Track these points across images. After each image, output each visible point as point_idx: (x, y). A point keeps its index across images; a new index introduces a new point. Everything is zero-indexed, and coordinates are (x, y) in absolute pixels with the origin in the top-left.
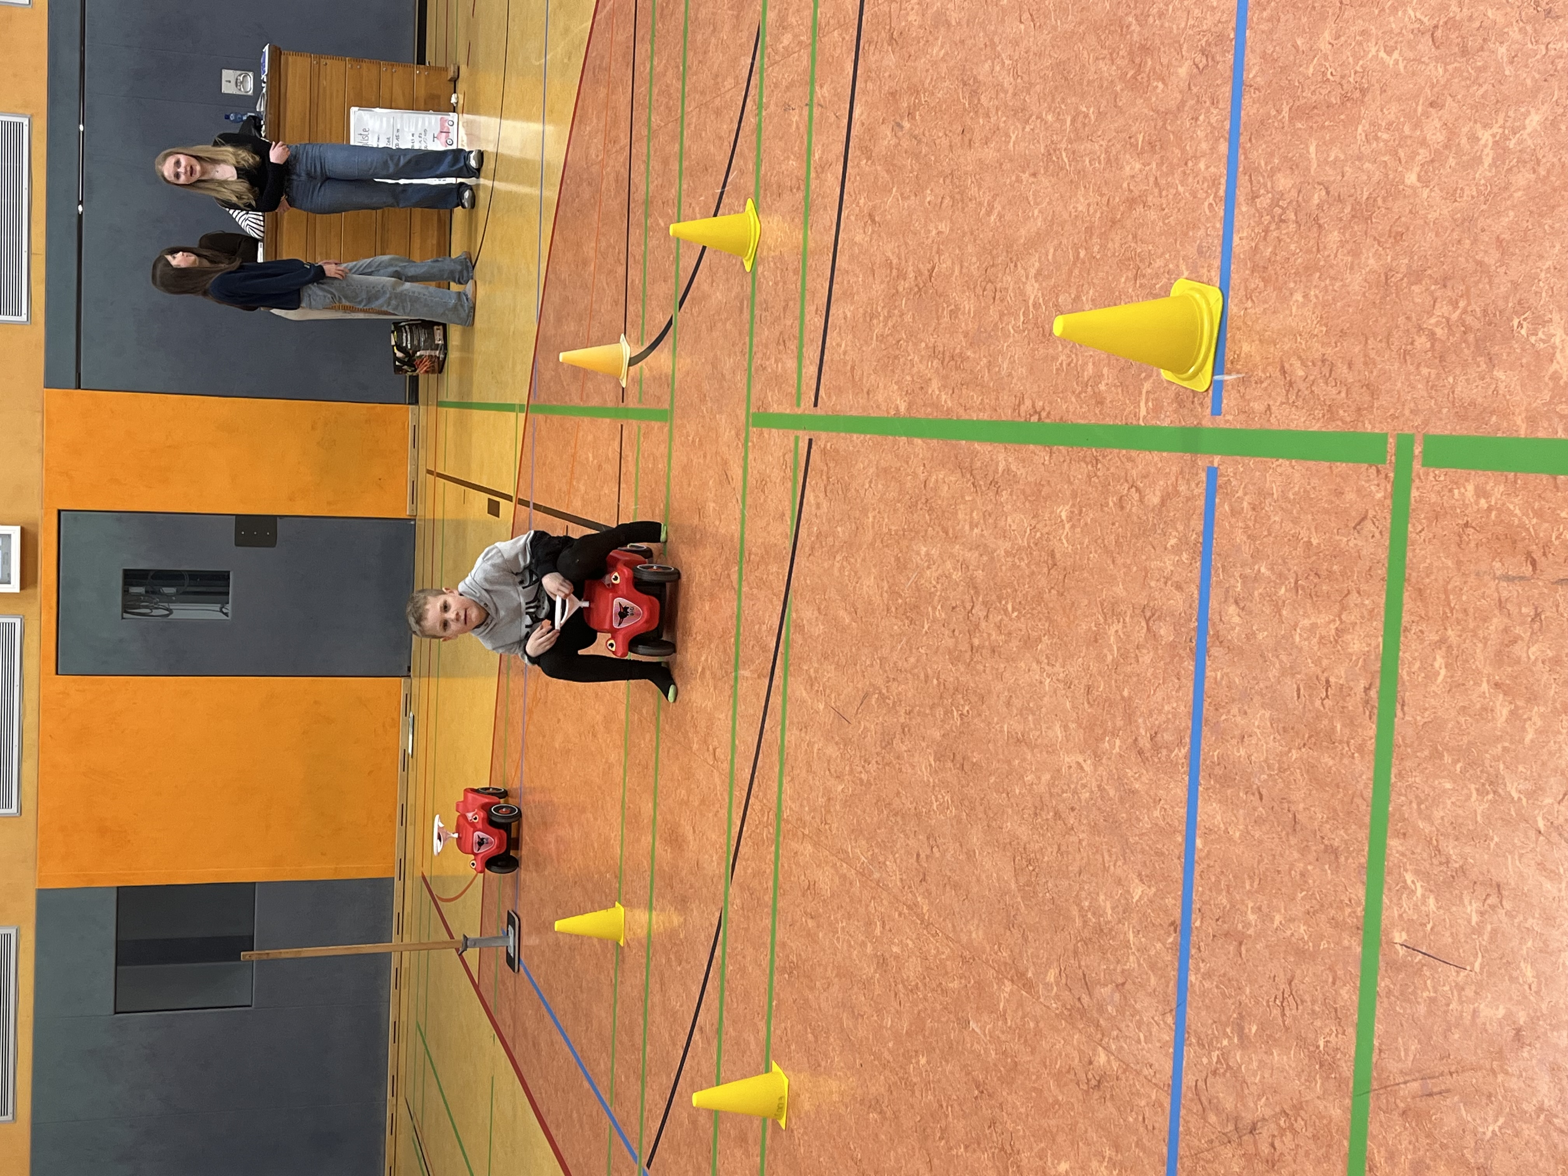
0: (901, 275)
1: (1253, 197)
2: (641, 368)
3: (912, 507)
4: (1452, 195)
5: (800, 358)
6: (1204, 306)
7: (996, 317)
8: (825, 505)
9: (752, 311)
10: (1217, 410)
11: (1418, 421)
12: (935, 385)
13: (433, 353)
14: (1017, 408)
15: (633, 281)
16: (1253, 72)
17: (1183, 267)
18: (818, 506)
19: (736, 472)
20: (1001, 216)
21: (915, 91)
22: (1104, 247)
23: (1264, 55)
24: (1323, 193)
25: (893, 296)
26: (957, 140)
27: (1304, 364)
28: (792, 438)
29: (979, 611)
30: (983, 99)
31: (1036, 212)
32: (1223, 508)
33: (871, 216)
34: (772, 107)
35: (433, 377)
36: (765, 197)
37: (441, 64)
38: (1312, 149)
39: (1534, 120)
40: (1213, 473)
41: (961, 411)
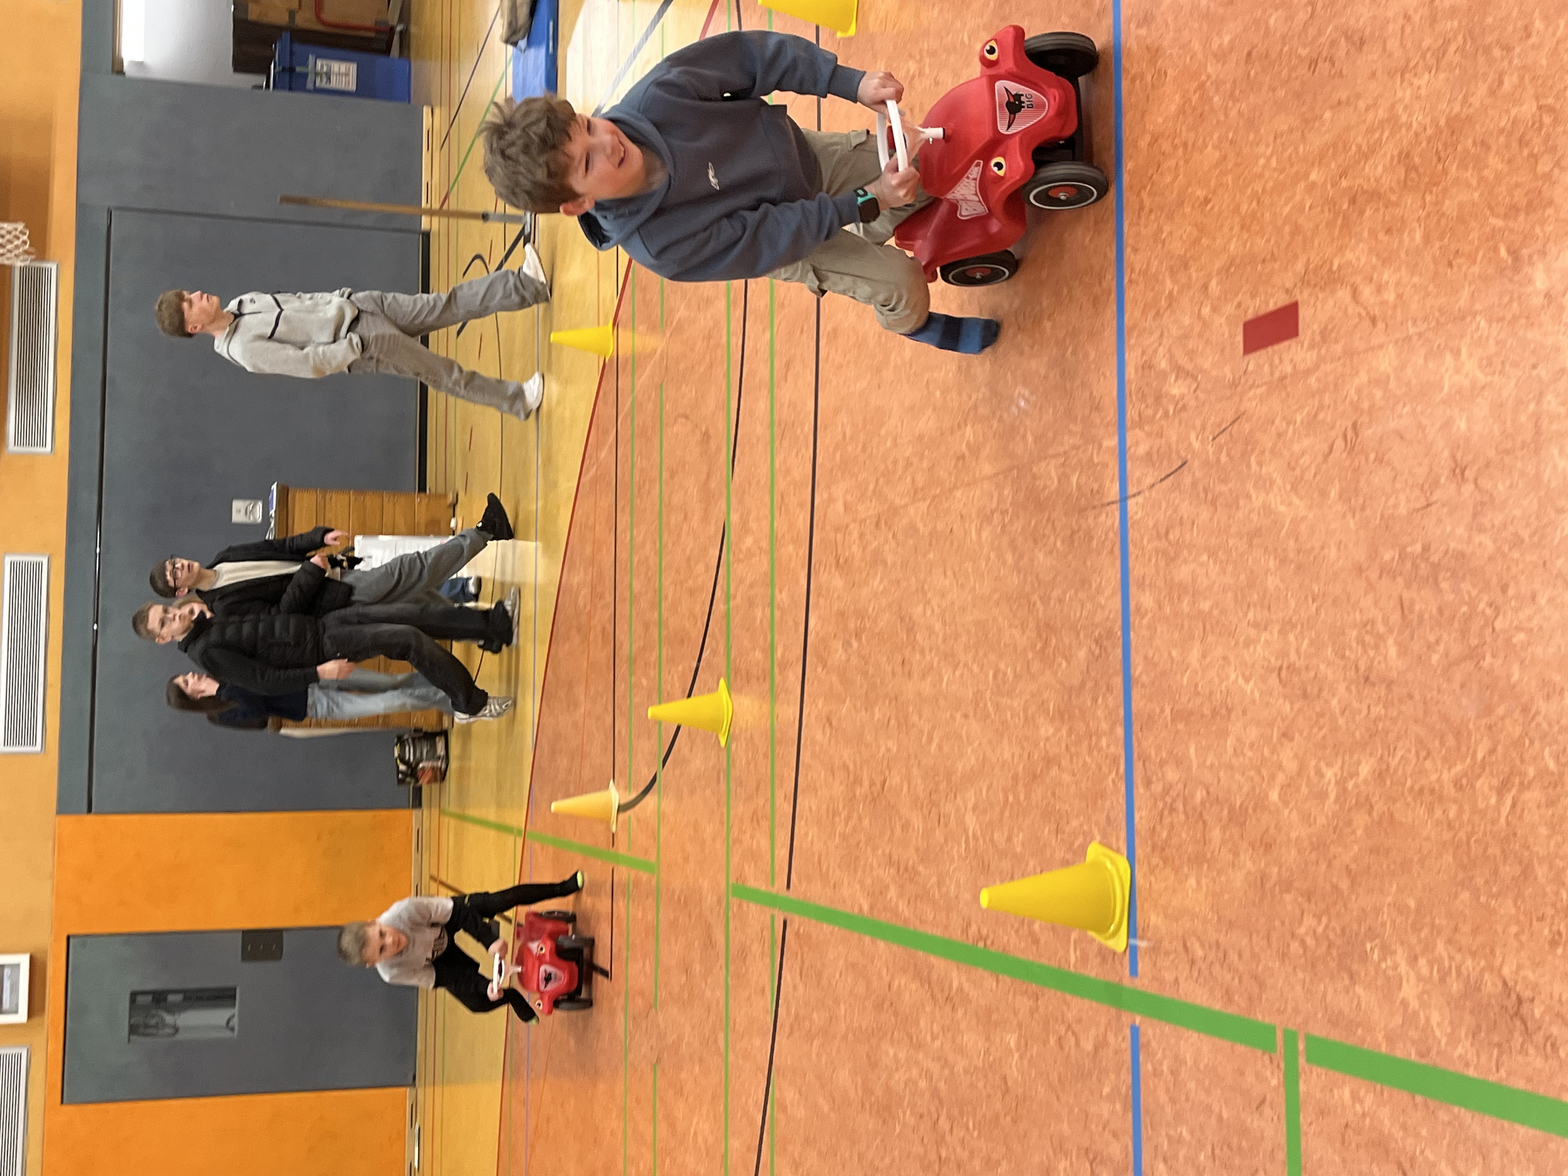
0: (858, 781)
1: (1148, 783)
2: (629, 818)
3: (879, 1007)
4: (1306, 818)
5: (772, 838)
6: (1114, 872)
7: (942, 840)
8: (801, 988)
9: (728, 785)
10: (1134, 972)
11: (1299, 1020)
12: (892, 893)
13: (435, 764)
14: (965, 930)
15: (620, 732)
16: (1138, 670)
17: (1096, 832)
18: (795, 988)
19: (719, 938)
20: (940, 747)
21: (861, 615)
22: (1028, 797)
23: (1146, 658)
24: (1204, 792)
25: (851, 799)
26: (899, 670)
27: (1202, 945)
28: (768, 916)
29: (944, 1124)
30: (919, 637)
31: (969, 751)
32: (1147, 1068)
33: (829, 720)
34: (739, 600)
35: (435, 786)
36: (735, 680)
37: (441, 490)
38: (1192, 750)
39: (1365, 770)
40: (1135, 1031)
41: (917, 923)
